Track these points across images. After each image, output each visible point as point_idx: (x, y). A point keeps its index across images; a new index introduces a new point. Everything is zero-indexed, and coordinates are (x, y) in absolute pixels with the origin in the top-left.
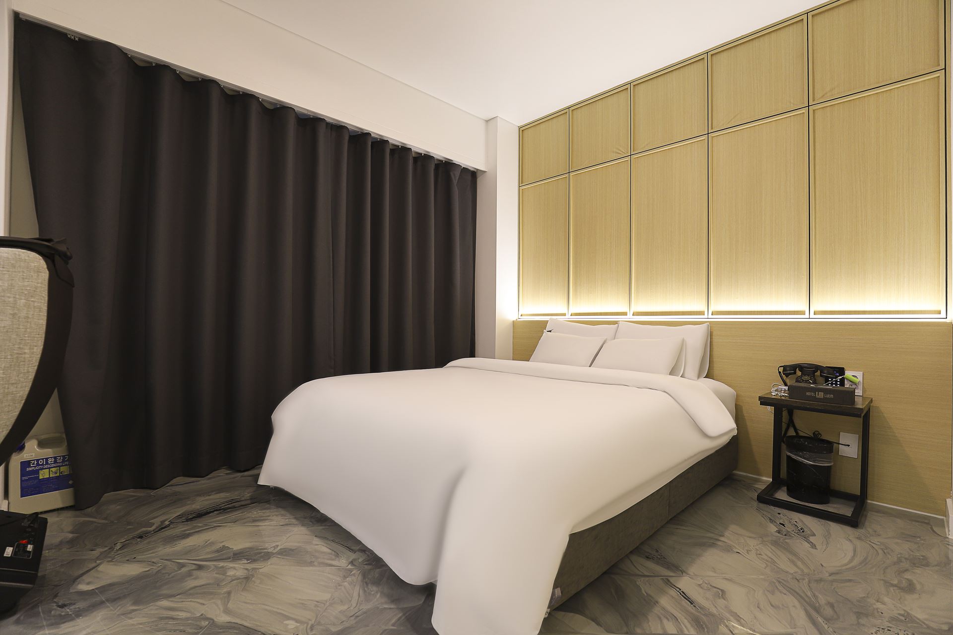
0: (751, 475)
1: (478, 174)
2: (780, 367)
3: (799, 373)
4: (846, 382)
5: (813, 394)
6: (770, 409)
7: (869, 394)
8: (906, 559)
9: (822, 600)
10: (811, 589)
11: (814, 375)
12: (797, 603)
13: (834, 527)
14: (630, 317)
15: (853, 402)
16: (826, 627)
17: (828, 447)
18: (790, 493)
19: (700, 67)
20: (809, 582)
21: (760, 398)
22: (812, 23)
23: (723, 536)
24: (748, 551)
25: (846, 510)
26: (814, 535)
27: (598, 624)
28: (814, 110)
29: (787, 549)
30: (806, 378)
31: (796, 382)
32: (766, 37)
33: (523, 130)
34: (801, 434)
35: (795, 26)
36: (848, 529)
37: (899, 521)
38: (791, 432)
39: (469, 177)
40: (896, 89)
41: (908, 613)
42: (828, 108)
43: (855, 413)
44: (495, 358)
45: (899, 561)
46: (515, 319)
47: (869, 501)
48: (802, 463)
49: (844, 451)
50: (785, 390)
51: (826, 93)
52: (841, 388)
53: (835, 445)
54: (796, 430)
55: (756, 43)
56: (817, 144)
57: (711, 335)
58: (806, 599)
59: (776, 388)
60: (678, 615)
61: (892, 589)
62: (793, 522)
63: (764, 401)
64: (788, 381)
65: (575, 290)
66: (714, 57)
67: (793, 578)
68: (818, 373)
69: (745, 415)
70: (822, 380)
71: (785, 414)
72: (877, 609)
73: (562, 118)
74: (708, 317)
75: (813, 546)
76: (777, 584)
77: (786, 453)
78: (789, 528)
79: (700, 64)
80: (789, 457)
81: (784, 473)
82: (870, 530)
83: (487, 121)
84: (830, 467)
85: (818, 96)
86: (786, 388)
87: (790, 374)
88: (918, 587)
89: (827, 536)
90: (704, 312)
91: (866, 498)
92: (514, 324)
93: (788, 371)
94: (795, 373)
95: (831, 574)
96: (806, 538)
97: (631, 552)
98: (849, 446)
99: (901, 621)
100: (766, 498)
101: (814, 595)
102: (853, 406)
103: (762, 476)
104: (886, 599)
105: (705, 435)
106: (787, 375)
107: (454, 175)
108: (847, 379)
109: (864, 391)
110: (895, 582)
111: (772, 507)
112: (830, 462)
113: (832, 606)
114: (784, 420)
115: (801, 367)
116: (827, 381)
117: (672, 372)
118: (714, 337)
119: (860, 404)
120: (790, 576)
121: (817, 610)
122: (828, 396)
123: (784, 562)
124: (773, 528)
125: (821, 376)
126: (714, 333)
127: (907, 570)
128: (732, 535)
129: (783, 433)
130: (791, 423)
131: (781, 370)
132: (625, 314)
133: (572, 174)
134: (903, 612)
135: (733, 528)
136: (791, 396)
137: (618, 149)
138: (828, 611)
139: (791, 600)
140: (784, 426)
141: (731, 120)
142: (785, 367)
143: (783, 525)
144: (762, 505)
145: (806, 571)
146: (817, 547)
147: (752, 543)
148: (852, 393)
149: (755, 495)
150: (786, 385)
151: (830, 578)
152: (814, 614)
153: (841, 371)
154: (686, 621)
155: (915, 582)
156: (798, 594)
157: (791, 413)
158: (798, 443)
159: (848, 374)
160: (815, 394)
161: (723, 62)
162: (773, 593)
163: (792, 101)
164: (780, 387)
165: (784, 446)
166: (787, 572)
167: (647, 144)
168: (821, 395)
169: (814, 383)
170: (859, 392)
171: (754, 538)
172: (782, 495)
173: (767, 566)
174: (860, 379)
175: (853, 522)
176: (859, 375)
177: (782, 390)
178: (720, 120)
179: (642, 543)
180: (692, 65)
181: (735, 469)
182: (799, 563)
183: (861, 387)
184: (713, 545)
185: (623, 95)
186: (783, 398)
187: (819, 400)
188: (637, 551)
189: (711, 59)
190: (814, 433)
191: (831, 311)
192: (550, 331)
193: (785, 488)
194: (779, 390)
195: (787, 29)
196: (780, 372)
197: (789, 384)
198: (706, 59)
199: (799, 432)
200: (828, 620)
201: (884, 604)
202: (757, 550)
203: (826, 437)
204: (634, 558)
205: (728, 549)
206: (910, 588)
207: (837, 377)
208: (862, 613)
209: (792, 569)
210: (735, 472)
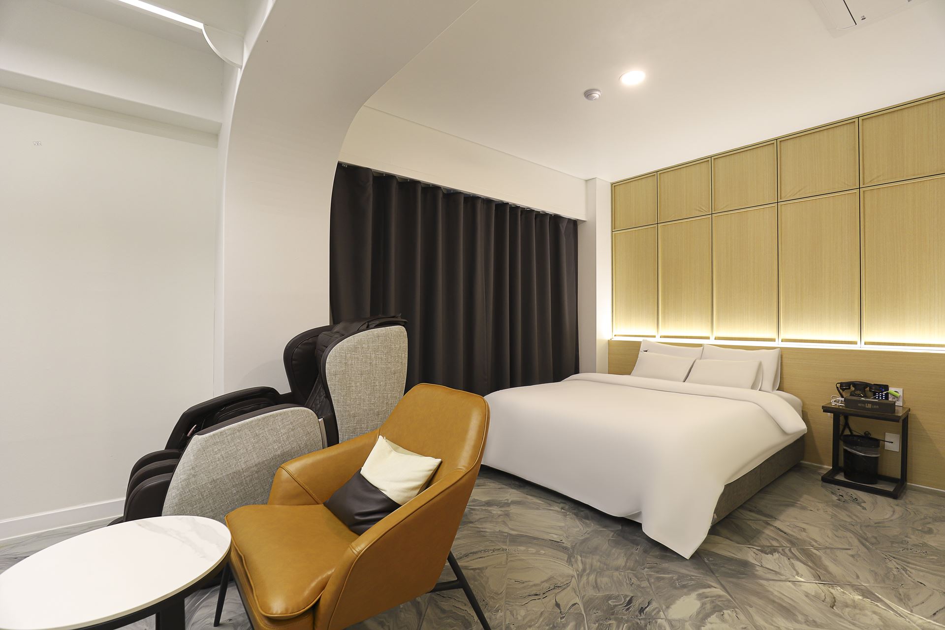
0: (816, 465)
1: (578, 223)
2: (838, 383)
3: (853, 389)
4: (890, 396)
5: (863, 405)
6: (830, 415)
7: (908, 405)
8: (930, 517)
9: (869, 535)
10: (862, 530)
11: (865, 390)
12: (853, 536)
13: (880, 498)
14: (712, 341)
15: (894, 411)
16: (871, 547)
17: (876, 443)
18: (846, 476)
19: (771, 150)
20: (861, 526)
21: (823, 407)
22: (862, 125)
23: (799, 501)
24: (818, 510)
25: (890, 488)
26: (865, 502)
27: (731, 540)
28: (864, 191)
29: (846, 509)
30: (858, 392)
31: (850, 395)
32: (825, 132)
33: (614, 186)
34: (855, 433)
35: (848, 125)
36: (891, 500)
37: (929, 496)
38: (847, 432)
39: (572, 226)
40: (928, 181)
41: (925, 543)
42: (875, 190)
43: (896, 419)
44: (596, 372)
45: (925, 518)
46: (609, 339)
47: (908, 484)
48: (855, 454)
49: (888, 446)
50: (842, 401)
51: (874, 179)
52: (886, 401)
53: (881, 442)
54: (850, 430)
55: (817, 135)
56: (866, 217)
57: (781, 357)
58: (859, 534)
59: (835, 400)
60: (778, 538)
61: (917, 532)
62: (849, 494)
63: (826, 409)
64: (844, 394)
65: (664, 318)
66: (782, 143)
67: (849, 524)
68: (868, 389)
69: (810, 418)
70: (870, 394)
71: (842, 418)
72: (905, 540)
73: (650, 179)
74: (779, 344)
75: (864, 508)
76: (839, 527)
77: (843, 447)
78: (846, 497)
79: (771, 147)
80: (845, 451)
81: (841, 463)
82: (907, 501)
83: (586, 181)
84: (877, 457)
85: (866, 181)
86: (843, 399)
87: (846, 389)
88: (935, 531)
89: (875, 504)
90: (775, 339)
91: (906, 480)
92: (610, 343)
93: (844, 387)
94: (850, 388)
95: (876, 523)
96: (859, 504)
97: (738, 508)
98: (892, 443)
99: (920, 546)
100: (828, 479)
101: (864, 533)
102: (894, 414)
103: (824, 465)
104: (912, 536)
105: (784, 433)
106: (843, 390)
107: (562, 226)
108: (891, 394)
109: (904, 402)
110: (920, 528)
111: (833, 485)
112: (876, 454)
113: (876, 538)
114: (841, 423)
115: (855, 384)
116: (875, 394)
117: (753, 387)
118: (783, 359)
119: (900, 413)
120: (848, 523)
121: (866, 540)
122: (875, 407)
123: (843, 515)
124: (835, 498)
125: (870, 391)
126: (784, 356)
127: (929, 523)
128: (805, 500)
129: (840, 432)
130: (847, 425)
131: (839, 385)
132: (708, 338)
133: (659, 225)
134: (922, 542)
135: (805, 496)
136: (846, 406)
137: (701, 208)
138: (874, 540)
139: (849, 534)
140: (841, 428)
141: (797, 193)
142: (841, 384)
143: (842, 496)
144: (824, 484)
145: (858, 521)
146: (867, 509)
147: (820, 506)
148: (893, 405)
149: (820, 478)
150: (842, 397)
151: (875, 525)
152: (864, 542)
153: (886, 387)
154: (783, 541)
155: (933, 528)
156: (853, 532)
157: (846, 418)
158: (853, 440)
159: (891, 390)
160: (865, 405)
161: (789, 146)
162: (837, 531)
163: (846, 183)
164: (838, 398)
165: (841, 443)
166: (846, 521)
167: (726, 207)
168: (869, 406)
169: (865, 396)
170: (899, 403)
171: (821, 503)
172: (841, 477)
173: (832, 517)
174: (900, 394)
175: (894, 496)
176: (900, 391)
177: (839, 401)
178: (788, 191)
179: (745, 503)
180: (764, 147)
181: (802, 459)
182: (854, 517)
183: (901, 399)
184: (792, 505)
185: (704, 165)
186: (840, 407)
187: (868, 409)
188: (741, 507)
189: (780, 144)
190: (865, 433)
191: (878, 343)
192: (646, 351)
193: (843, 474)
194: (837, 401)
195: (842, 127)
196: (837, 388)
197: (845, 397)
198: (775, 144)
199: (853, 432)
200: (872, 544)
201: (910, 538)
202: (824, 509)
203: (874, 436)
204: (741, 511)
205: (804, 508)
206: (930, 531)
207: (882, 392)
208: (893, 542)
209: (849, 520)
210: (802, 462)
